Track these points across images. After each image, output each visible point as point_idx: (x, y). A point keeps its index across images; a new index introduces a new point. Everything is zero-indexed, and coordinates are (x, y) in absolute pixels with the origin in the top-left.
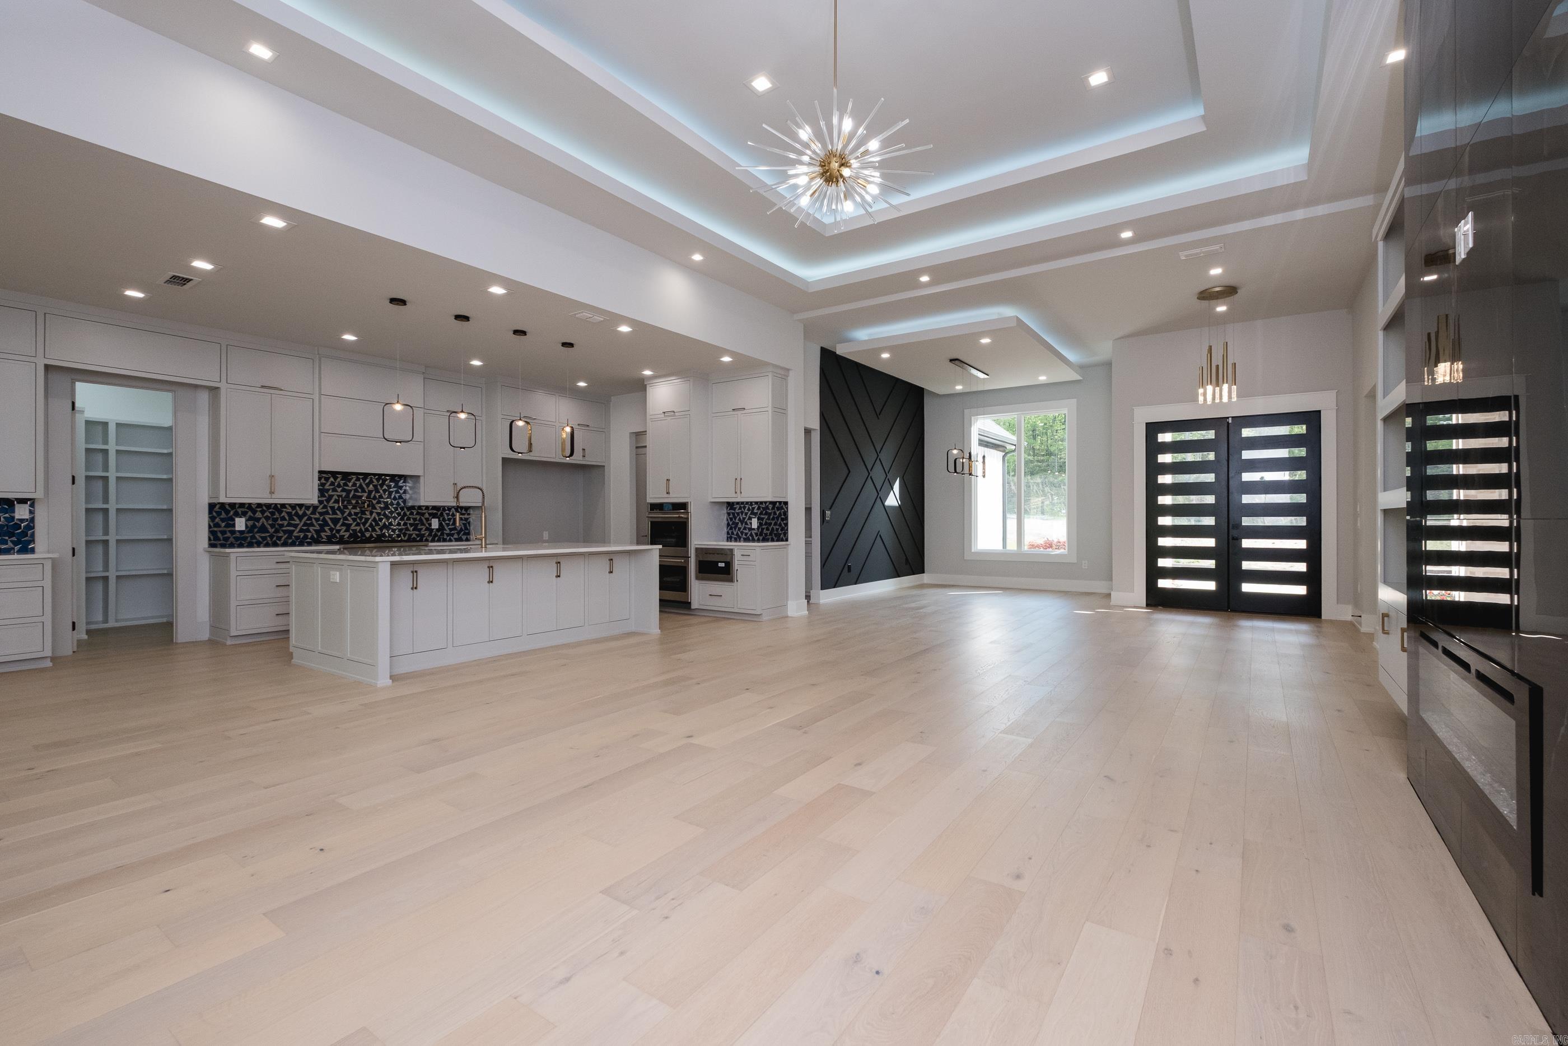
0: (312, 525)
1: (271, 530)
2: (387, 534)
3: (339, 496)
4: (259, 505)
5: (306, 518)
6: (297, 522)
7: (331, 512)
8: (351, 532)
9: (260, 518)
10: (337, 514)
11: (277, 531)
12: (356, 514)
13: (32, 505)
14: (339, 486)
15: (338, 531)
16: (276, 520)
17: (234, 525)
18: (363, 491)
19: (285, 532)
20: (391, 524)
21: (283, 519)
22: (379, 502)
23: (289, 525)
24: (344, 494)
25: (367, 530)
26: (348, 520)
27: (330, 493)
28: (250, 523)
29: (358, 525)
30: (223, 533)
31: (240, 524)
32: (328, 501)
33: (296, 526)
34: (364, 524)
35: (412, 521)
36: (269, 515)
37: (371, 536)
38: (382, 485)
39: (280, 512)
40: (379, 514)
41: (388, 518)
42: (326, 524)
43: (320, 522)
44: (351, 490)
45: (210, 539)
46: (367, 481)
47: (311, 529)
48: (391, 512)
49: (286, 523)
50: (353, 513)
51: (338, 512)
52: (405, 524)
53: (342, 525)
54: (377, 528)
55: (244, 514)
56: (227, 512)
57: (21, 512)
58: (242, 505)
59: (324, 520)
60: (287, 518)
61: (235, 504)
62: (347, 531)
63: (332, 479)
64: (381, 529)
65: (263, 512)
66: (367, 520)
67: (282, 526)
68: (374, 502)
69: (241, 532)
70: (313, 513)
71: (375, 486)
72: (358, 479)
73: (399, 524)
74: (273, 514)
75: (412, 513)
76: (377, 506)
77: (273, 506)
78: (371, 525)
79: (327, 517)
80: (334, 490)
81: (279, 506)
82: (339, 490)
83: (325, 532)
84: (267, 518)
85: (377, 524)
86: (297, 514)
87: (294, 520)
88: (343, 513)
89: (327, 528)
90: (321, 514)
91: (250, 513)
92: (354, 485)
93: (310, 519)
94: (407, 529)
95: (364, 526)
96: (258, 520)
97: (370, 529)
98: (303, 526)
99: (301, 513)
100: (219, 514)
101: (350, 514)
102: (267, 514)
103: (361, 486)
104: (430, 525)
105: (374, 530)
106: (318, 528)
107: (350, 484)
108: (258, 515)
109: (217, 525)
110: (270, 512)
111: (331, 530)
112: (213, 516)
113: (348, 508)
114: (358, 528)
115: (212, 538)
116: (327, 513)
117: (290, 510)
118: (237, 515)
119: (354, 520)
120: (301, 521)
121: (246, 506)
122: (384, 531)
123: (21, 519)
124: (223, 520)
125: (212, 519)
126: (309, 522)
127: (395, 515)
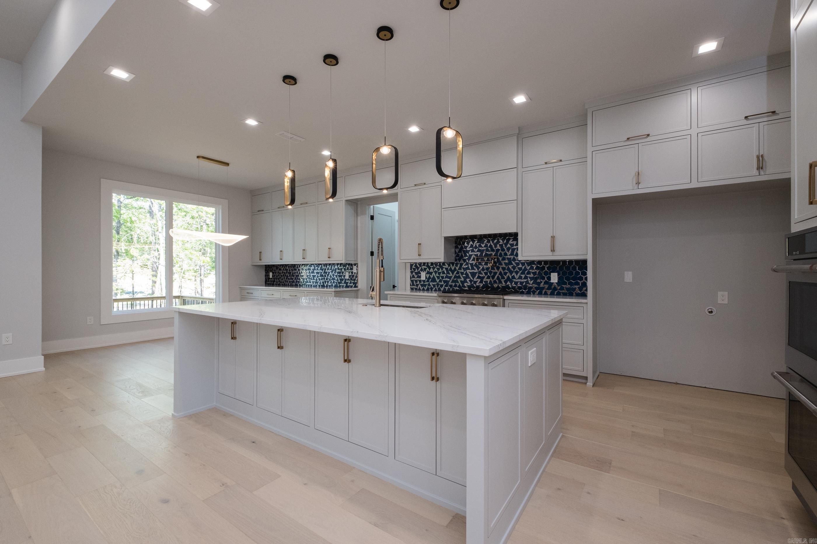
0: (459, 277)
1: (438, 281)
2: (510, 286)
3: (476, 255)
4: (432, 264)
5: (456, 272)
6: (451, 275)
7: (470, 268)
8: (484, 283)
9: (432, 273)
10: (474, 269)
11: (440, 281)
12: (488, 269)
13: (357, 267)
14: (476, 247)
15: (475, 282)
16: (439, 273)
17: (420, 277)
18: (493, 250)
19: (445, 282)
20: (513, 277)
21: (444, 273)
22: (504, 259)
23: (447, 277)
24: (479, 253)
25: (495, 282)
26: (482, 274)
27: (470, 253)
28: (428, 276)
29: (488, 278)
30: (416, 281)
31: (423, 276)
32: (468, 259)
33: (450, 278)
34: (493, 277)
35: (532, 275)
36: (439, 271)
37: (498, 287)
38: (506, 244)
39: (442, 268)
40: (504, 269)
41: (511, 272)
42: (467, 276)
43: (464, 275)
44: (484, 250)
45: (411, 285)
46: (496, 241)
47: (459, 280)
48: (514, 268)
49: (445, 275)
51: (475, 267)
52: (526, 278)
53: (477, 278)
54: (503, 281)
55: (425, 269)
56: (418, 268)
57: (354, 270)
58: (424, 263)
59: (466, 274)
60: (445, 272)
61: (421, 263)
62: (481, 282)
63: (471, 243)
64: (506, 282)
65: (434, 268)
66: (495, 273)
67: (443, 277)
68: (500, 258)
69: (424, 281)
70: (460, 268)
71: (501, 246)
72: (489, 240)
73: (520, 278)
74: (438, 269)
75: (532, 268)
76: (503, 262)
77: (438, 264)
78: (498, 278)
79: (468, 271)
80: (473, 251)
81: (441, 264)
82: (476, 250)
83: (467, 282)
84: (436, 272)
85: (503, 278)
86: (451, 269)
87: (449, 274)
88: (478, 268)
89: (468, 280)
90: (465, 269)
91: (428, 269)
92: (486, 246)
93: (458, 273)
94: (527, 282)
95: (493, 279)
96: (431, 273)
98: (454, 278)
99: (453, 268)
100: (414, 269)
101: (483, 269)
102: (436, 269)
103: (491, 246)
104: (549, 278)
105: (500, 282)
106: (463, 279)
107: (483, 245)
108: (431, 270)
109: (413, 277)
110: (437, 268)
111: (471, 281)
112: (412, 271)
113: (482, 265)
114: (488, 280)
115: (411, 284)
116: (468, 268)
117: (447, 266)
118: (422, 270)
119: (486, 274)
120: (453, 275)
121: (426, 264)
122: (508, 283)
123: (355, 273)
124: (416, 273)
125: (412, 272)
126: (457, 275)
127: (517, 269)
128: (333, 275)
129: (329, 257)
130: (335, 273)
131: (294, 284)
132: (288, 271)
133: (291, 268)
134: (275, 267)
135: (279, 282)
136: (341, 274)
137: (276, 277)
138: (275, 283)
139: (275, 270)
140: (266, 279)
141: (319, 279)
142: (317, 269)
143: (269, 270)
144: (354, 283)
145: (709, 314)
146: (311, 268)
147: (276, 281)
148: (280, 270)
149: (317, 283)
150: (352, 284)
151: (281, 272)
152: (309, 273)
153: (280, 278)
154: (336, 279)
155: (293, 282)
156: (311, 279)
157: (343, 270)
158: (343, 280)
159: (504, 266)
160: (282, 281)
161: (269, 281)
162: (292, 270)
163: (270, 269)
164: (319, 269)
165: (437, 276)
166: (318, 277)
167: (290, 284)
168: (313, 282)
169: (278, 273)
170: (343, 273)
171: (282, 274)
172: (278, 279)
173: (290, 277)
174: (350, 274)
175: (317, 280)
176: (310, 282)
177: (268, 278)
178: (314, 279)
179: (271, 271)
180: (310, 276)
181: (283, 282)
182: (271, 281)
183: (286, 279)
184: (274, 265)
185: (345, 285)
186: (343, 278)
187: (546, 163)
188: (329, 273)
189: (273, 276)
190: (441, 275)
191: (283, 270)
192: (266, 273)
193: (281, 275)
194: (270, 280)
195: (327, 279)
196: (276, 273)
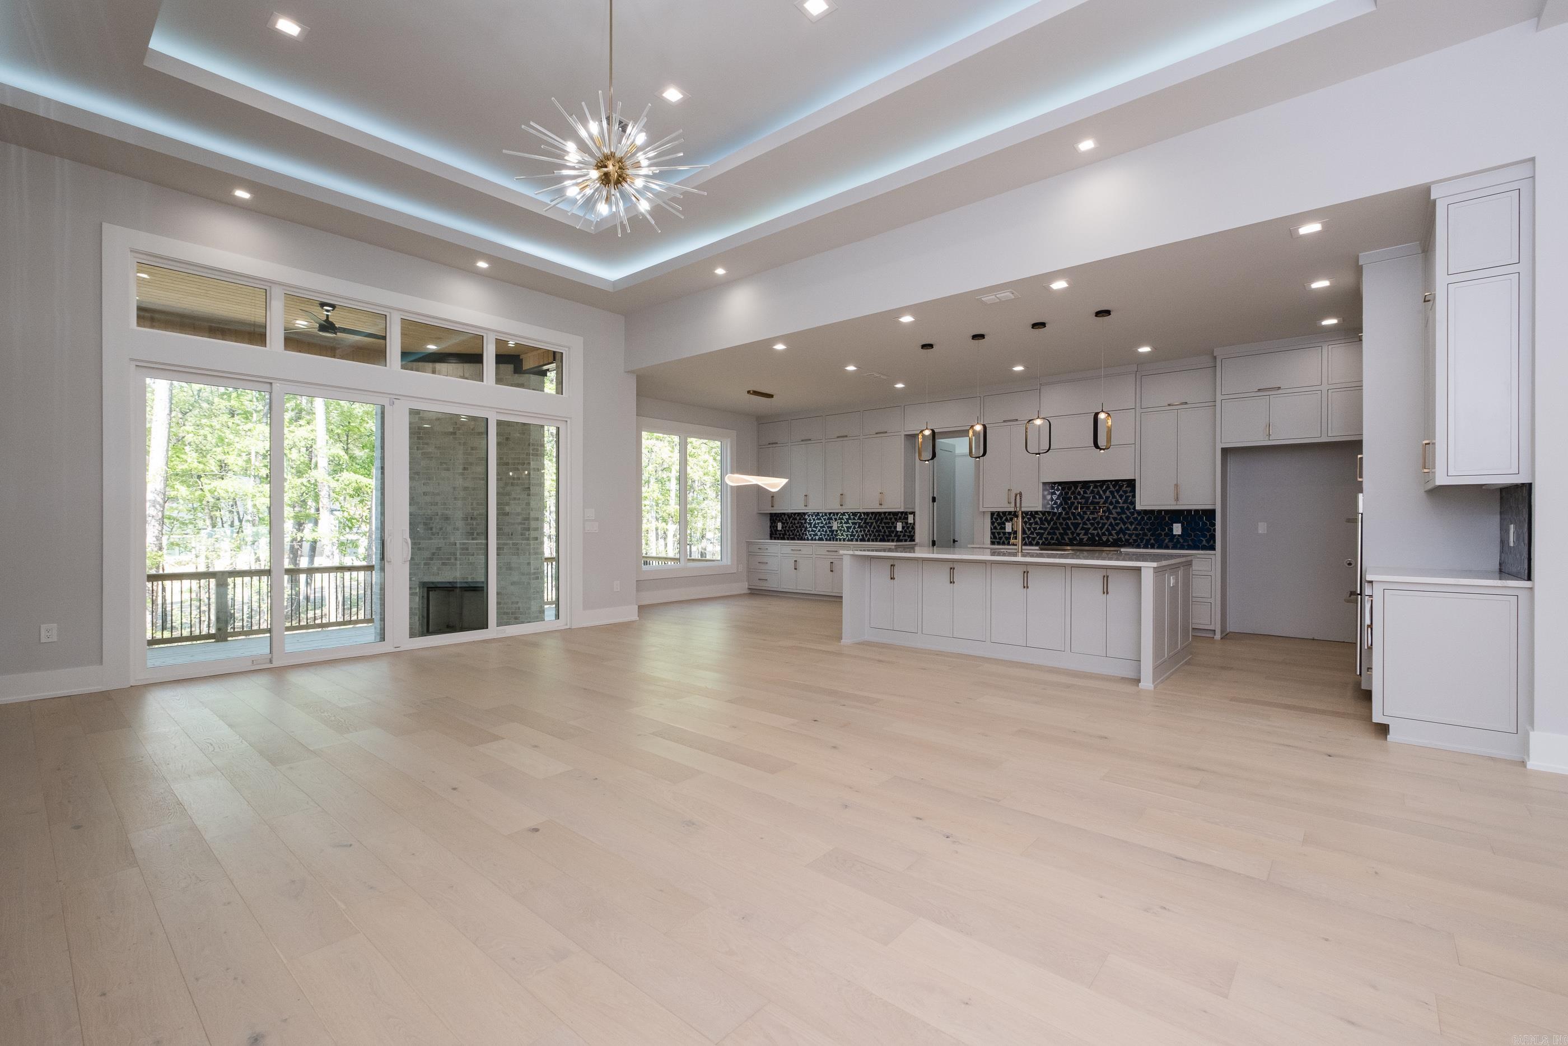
0: (1058, 529)
1: (1028, 533)
2: (1123, 538)
3: (1080, 503)
5: (1053, 523)
6: (1046, 526)
7: (1072, 518)
8: (1089, 535)
10: (1077, 519)
11: (1032, 533)
12: (1094, 519)
13: (914, 516)
14: (1079, 494)
15: (1078, 534)
16: (1031, 524)
17: (1004, 528)
18: (1101, 497)
19: (1038, 534)
20: (1128, 529)
21: (1036, 523)
22: (1115, 508)
23: (1041, 528)
24: (1083, 501)
25: (1104, 534)
26: (1087, 525)
27: (1072, 501)
29: (1095, 529)
30: (999, 533)
31: (1009, 527)
32: (1070, 508)
33: (1045, 529)
34: (1101, 528)
35: (1149, 526)
36: (1030, 522)
37: (1108, 540)
38: (1118, 491)
39: (1034, 519)
40: (1115, 519)
41: (1125, 523)
42: (1068, 528)
43: (1063, 526)
44: (1089, 497)
45: (991, 538)
46: (1104, 487)
47: (1057, 532)
48: (1128, 518)
49: (1038, 526)
50: (1091, 518)
51: (1078, 517)
52: (1142, 529)
53: (1081, 529)
54: (1114, 532)
55: (1011, 519)
56: (1001, 518)
57: (910, 520)
59: (1067, 524)
60: (1039, 523)
61: (1008, 512)
62: (1086, 534)
63: (1073, 489)
64: (1118, 534)
66: (1104, 524)
67: (1035, 529)
68: (1111, 507)
69: (1010, 534)
70: (1058, 518)
71: (1112, 492)
72: (1096, 487)
73: (1135, 529)
74: (1029, 519)
75: (1150, 518)
76: (1114, 511)
77: (1029, 513)
78: (1108, 529)
79: (1069, 521)
80: (1075, 498)
81: (1033, 513)
82: (1079, 497)
83: (1068, 535)
85: (1114, 529)
86: (1046, 519)
87: (1044, 525)
88: (1082, 518)
89: (1069, 532)
90: (1065, 519)
92: (1092, 492)
93: (1055, 523)
94: (1144, 534)
95: (1101, 530)
97: (1107, 533)
98: (1051, 529)
99: (1049, 518)
100: (996, 519)
101: (1088, 520)
102: (1026, 520)
103: (1098, 493)
104: (1171, 530)
105: (1110, 534)
106: (1062, 531)
107: (1089, 492)
109: (995, 528)
110: (1027, 518)
111: (1072, 533)
112: (993, 521)
113: (1087, 514)
114: (1095, 532)
116: (1069, 518)
117: (1041, 515)
118: (1007, 520)
119: (1092, 524)
120: (1049, 526)
121: (1013, 513)
122: (1121, 535)
123: (911, 524)
124: (999, 524)
125: (992, 523)
126: (1055, 526)
127: (1132, 520)
128: (879, 526)
129: (881, 504)
130: (881, 523)
131: (817, 537)
132: (808, 521)
133: (812, 516)
134: (786, 516)
135: (793, 534)
136: (890, 525)
137: (787, 529)
138: (786, 536)
139: (786, 520)
140: (771, 531)
141: (857, 531)
142: (854, 519)
143: (776, 519)
144: (909, 536)
145: (1347, 566)
146: (844, 517)
147: (788, 534)
148: (796, 519)
149: (854, 536)
150: (907, 538)
151: (796, 522)
152: (841, 523)
153: (795, 530)
154: (883, 531)
155: (816, 535)
156: (844, 531)
157: (893, 520)
158: (893, 532)
159: (1115, 515)
160: (798, 534)
161: (776, 534)
162: (814, 520)
163: (778, 519)
164: (856, 518)
165: (1028, 528)
166: (854, 528)
167: (810, 538)
168: (847, 535)
169: (791, 523)
170: (893, 523)
171: (798, 525)
172: (791, 531)
173: (811, 529)
174: (904, 525)
175: (853, 532)
176: (842, 535)
177: (774, 530)
178: (848, 531)
179: (779, 521)
180: (842, 527)
181: (800, 535)
182: (780, 534)
183: (805, 531)
184: (784, 514)
185: (896, 538)
186: (893, 529)
187: (1169, 405)
188: (872, 523)
189: (782, 528)
190: (1033, 526)
191: (800, 519)
192: (771, 523)
193: (797, 527)
194: (778, 532)
195: (869, 531)
196: (787, 523)
